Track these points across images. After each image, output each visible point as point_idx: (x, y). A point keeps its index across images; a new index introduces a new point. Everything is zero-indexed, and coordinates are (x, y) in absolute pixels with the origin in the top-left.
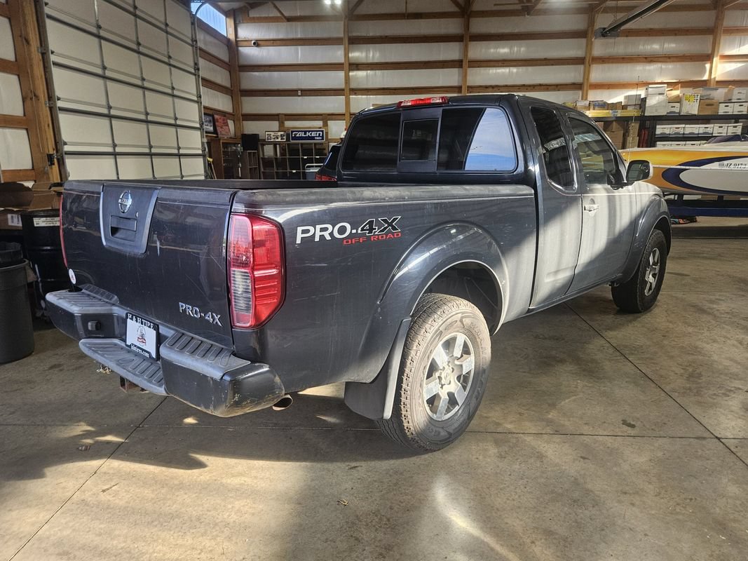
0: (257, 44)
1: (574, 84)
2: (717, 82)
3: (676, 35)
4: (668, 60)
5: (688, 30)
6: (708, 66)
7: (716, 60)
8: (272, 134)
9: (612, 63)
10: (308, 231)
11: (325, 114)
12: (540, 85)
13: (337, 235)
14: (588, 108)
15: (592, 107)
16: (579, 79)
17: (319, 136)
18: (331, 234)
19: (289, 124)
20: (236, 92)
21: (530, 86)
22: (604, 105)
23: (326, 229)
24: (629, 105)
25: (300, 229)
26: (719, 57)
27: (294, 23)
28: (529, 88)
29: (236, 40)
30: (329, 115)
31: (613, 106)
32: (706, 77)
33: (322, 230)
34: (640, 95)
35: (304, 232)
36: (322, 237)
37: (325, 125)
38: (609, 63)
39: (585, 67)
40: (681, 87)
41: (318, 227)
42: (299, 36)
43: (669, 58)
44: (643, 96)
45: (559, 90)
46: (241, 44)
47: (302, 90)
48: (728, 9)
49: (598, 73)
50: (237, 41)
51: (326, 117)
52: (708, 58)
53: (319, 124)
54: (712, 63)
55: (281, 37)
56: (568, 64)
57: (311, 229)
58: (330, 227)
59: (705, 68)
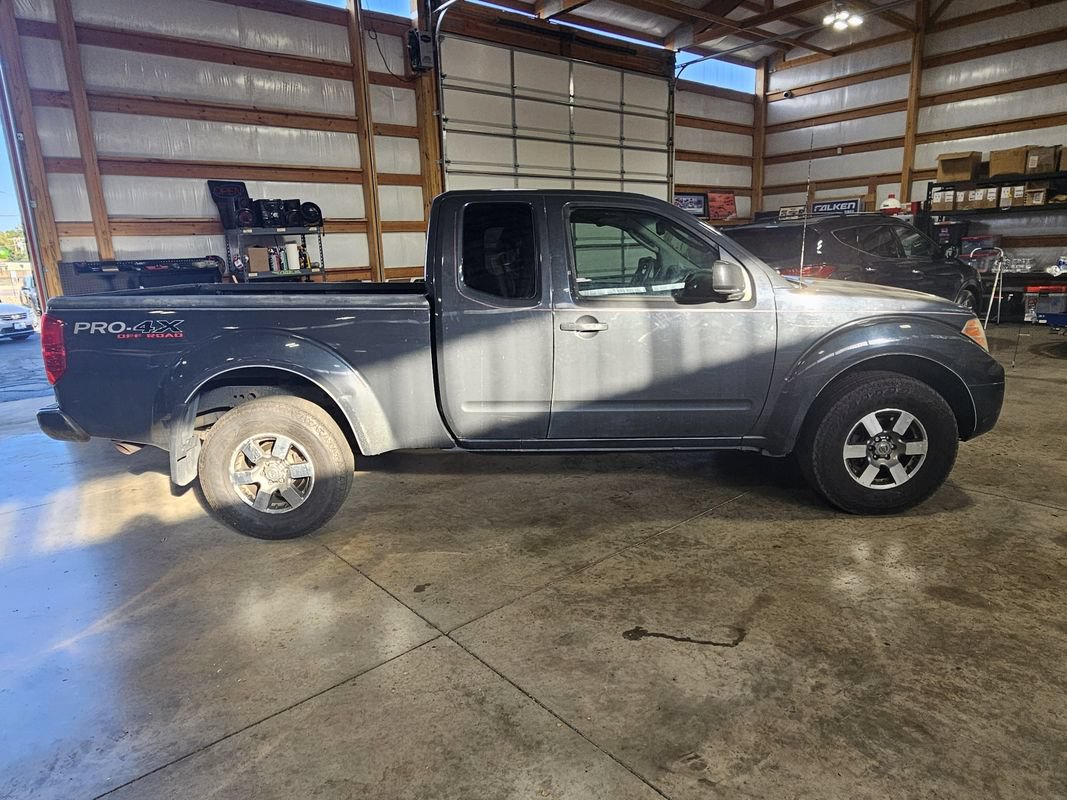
0: (790, 95)
8: (789, 209)
10: (85, 326)
11: (873, 176)
13: (111, 330)
17: (851, 209)
18: (106, 329)
19: (820, 195)
20: (759, 160)
23: (102, 326)
25: (77, 324)
27: (842, 57)
29: (764, 94)
30: (879, 176)
33: (97, 326)
35: (80, 326)
36: (97, 331)
37: (873, 191)
41: (94, 324)
42: (848, 72)
46: (771, 98)
47: (843, 147)
50: (766, 96)
51: (874, 181)
53: (863, 190)
55: (823, 78)
57: (88, 325)
58: (105, 325)
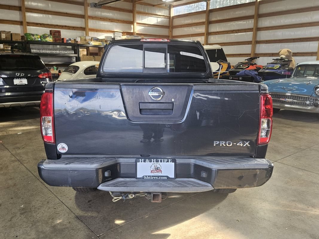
1: (81, 28)
2: (137, 34)
3: (119, 11)
4: (118, 22)
5: (123, 10)
6: (132, 26)
7: (135, 24)
9: (97, 20)
12: (66, 26)
14: (91, 40)
15: (93, 40)
16: (83, 26)
21: (60, 26)
22: (97, 40)
24: (108, 41)
26: (136, 23)
28: (60, 27)
31: (101, 41)
32: (132, 31)
34: (111, 37)
38: (95, 19)
39: (85, 20)
40: (127, 35)
43: (118, 21)
44: (113, 37)
45: (75, 30)
48: (136, 3)
49: (91, 24)
52: (132, 23)
54: (134, 25)
56: (78, 17)
59: (131, 27)
